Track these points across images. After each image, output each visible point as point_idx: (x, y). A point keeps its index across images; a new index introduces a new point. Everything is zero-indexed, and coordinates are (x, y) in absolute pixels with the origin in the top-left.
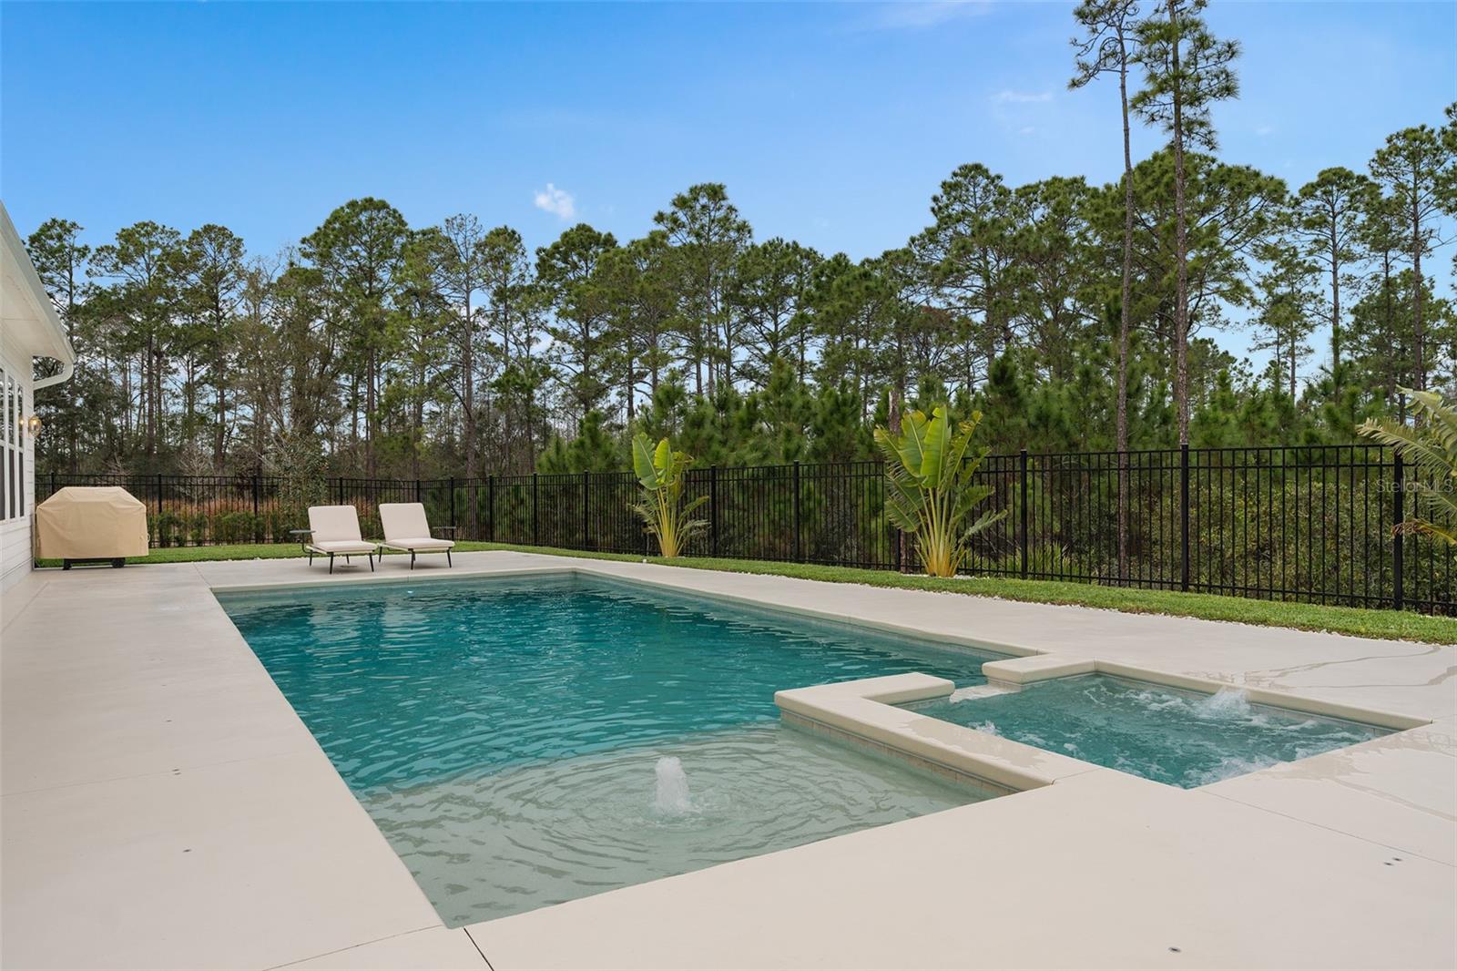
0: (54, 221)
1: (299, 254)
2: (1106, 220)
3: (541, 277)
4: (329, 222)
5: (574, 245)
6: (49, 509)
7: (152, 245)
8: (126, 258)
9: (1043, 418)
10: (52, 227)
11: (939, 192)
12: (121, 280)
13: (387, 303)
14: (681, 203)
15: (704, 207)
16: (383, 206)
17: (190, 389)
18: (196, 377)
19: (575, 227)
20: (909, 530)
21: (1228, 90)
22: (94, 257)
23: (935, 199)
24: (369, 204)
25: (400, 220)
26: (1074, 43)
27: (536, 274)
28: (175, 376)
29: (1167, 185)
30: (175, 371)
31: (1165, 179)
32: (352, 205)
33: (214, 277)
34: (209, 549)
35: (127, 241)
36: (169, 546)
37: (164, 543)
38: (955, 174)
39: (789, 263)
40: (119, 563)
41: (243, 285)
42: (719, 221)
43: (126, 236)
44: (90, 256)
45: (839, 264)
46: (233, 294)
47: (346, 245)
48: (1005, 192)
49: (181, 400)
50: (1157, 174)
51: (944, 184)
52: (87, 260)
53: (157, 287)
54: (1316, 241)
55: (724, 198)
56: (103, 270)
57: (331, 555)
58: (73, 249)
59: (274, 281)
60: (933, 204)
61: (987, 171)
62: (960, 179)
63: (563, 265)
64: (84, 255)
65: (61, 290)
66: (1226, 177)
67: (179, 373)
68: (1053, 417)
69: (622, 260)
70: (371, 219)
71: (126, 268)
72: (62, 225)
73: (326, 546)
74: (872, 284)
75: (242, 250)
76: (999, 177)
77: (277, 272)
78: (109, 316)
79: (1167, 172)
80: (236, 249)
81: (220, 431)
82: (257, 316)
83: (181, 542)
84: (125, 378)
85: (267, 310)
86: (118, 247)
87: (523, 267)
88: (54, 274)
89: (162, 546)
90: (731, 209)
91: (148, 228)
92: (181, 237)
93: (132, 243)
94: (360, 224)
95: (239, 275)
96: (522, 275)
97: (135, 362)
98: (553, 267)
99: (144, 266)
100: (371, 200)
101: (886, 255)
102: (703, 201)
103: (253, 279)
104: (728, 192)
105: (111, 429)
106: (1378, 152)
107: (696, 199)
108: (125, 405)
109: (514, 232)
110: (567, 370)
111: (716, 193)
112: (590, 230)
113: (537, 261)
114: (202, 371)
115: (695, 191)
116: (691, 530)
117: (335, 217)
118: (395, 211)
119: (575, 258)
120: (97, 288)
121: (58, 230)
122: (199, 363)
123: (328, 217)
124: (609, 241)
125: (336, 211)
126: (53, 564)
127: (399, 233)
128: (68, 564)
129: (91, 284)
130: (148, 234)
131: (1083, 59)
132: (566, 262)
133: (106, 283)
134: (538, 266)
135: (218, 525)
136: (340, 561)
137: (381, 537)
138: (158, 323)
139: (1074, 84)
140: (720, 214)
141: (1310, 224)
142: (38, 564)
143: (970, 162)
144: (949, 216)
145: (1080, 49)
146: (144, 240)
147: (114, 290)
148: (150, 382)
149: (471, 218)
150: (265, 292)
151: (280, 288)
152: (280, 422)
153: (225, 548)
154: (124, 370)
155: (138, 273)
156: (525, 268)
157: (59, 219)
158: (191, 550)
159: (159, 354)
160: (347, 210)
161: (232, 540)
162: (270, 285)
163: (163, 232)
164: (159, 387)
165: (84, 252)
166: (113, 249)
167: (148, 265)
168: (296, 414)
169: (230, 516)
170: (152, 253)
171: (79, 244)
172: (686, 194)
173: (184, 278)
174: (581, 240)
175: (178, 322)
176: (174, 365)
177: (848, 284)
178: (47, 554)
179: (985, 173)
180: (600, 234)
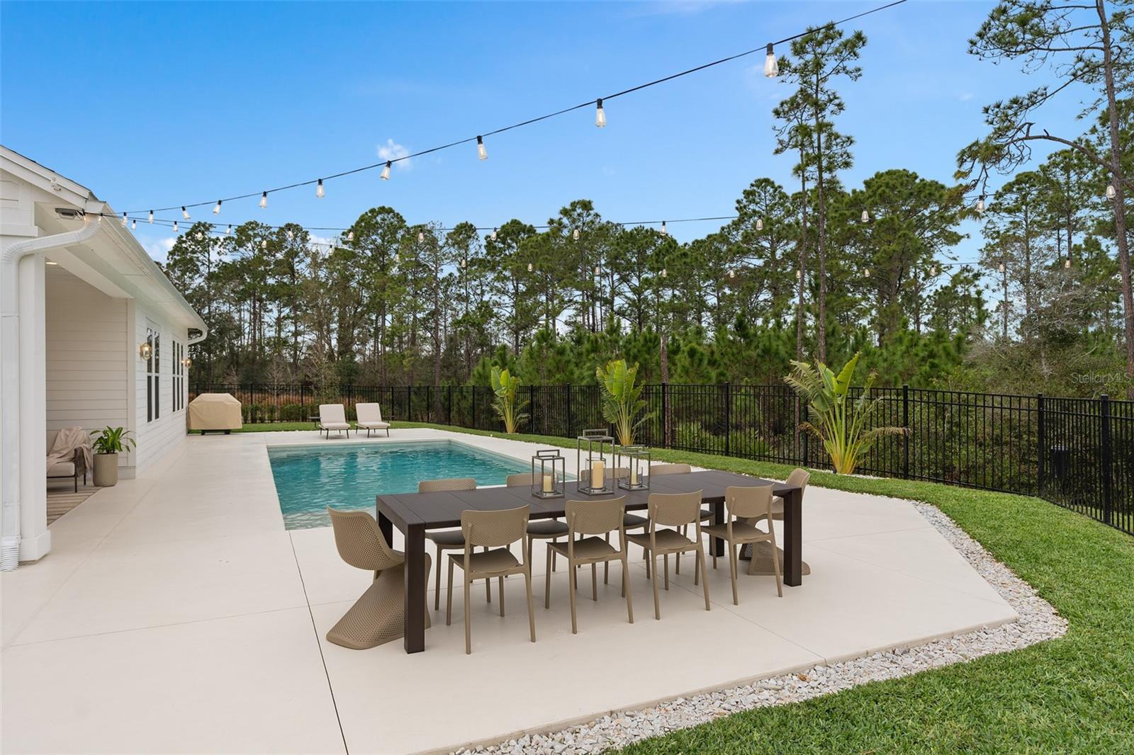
0: (199, 223)
1: (341, 242)
2: (840, 218)
3: (488, 254)
4: (358, 223)
5: (508, 233)
6: (194, 405)
7: (256, 236)
8: (240, 244)
9: (766, 351)
10: (199, 226)
11: (741, 196)
12: (237, 257)
13: (395, 271)
14: (565, 212)
15: (579, 215)
16: (390, 211)
17: (279, 321)
18: (282, 315)
19: (509, 221)
20: (613, 422)
21: (847, 165)
22: (222, 243)
23: (738, 202)
24: (383, 210)
25: (401, 220)
26: (774, 128)
27: (485, 252)
28: (270, 314)
29: (880, 195)
30: (271, 310)
31: (880, 191)
32: (372, 211)
33: (292, 254)
34: (277, 424)
35: (241, 234)
36: (256, 422)
37: (254, 421)
38: (752, 185)
39: (646, 243)
40: (227, 432)
41: (308, 260)
42: (588, 223)
43: (241, 230)
44: (220, 243)
45: (671, 247)
46: (303, 265)
47: (368, 236)
48: (784, 196)
49: (273, 329)
50: (875, 188)
51: (745, 192)
52: (218, 246)
53: (258, 260)
54: (1011, 223)
55: (592, 209)
56: (227, 251)
57: (327, 429)
58: (210, 239)
59: (327, 257)
60: (737, 205)
61: (773, 183)
62: (755, 188)
63: (502, 246)
64: (216, 243)
65: (204, 264)
66: (922, 189)
67: (273, 313)
68: (773, 351)
69: (532, 247)
70: (384, 220)
71: (241, 249)
72: (204, 225)
73: (325, 425)
74: (688, 260)
75: (308, 238)
76: (780, 187)
77: (327, 252)
78: (230, 279)
79: (881, 186)
80: (304, 240)
81: (295, 347)
82: (317, 277)
83: (262, 421)
84: (240, 315)
85: (322, 274)
86: (236, 237)
87: (477, 247)
88: (199, 255)
89: (252, 422)
90: (597, 215)
91: (253, 225)
92: (272, 230)
93: (244, 234)
94: (377, 223)
95: (307, 254)
96: (476, 253)
97: (247, 305)
98: (495, 247)
99: (250, 248)
100: (384, 207)
101: (709, 236)
102: (579, 211)
103: (315, 255)
104: (593, 205)
105: (231, 347)
106: (1040, 166)
107: (574, 210)
108: (240, 333)
109: (472, 226)
110: (504, 312)
111: (587, 206)
112: (519, 223)
113: (485, 244)
114: (286, 311)
115: (574, 205)
116: (520, 419)
117: (362, 219)
118: (398, 214)
119: (509, 241)
120: (224, 263)
121: (202, 228)
122: (284, 306)
123: (358, 219)
124: (531, 230)
125: (363, 216)
126: (196, 432)
127: (401, 228)
128: (203, 432)
129: (220, 260)
130: (253, 229)
131: (781, 138)
132: (504, 243)
133: (228, 259)
134: (486, 246)
135: (282, 410)
136: (331, 433)
137: (355, 419)
138: (259, 283)
139: (777, 152)
140: (590, 218)
141: (1009, 211)
142: (190, 432)
143: (762, 177)
144: (746, 214)
145: (778, 132)
146: (251, 233)
147: (234, 263)
148: (255, 319)
149: (439, 223)
150: (321, 264)
151: (329, 261)
152: (330, 345)
153: (285, 424)
154: (239, 311)
155: (248, 252)
156: (477, 248)
157: (203, 222)
158: (267, 425)
159: (261, 300)
160: (369, 214)
161: (289, 420)
162: (325, 260)
163: (262, 227)
164: (260, 321)
165: (216, 241)
166: (233, 238)
167: (253, 248)
168: (340, 340)
169: (288, 406)
170: (256, 240)
171: (214, 237)
172: (568, 207)
173: (274, 256)
174: (513, 230)
175: (271, 281)
176: (270, 307)
177: (673, 260)
178: (193, 427)
179: (772, 184)
180: (525, 226)
